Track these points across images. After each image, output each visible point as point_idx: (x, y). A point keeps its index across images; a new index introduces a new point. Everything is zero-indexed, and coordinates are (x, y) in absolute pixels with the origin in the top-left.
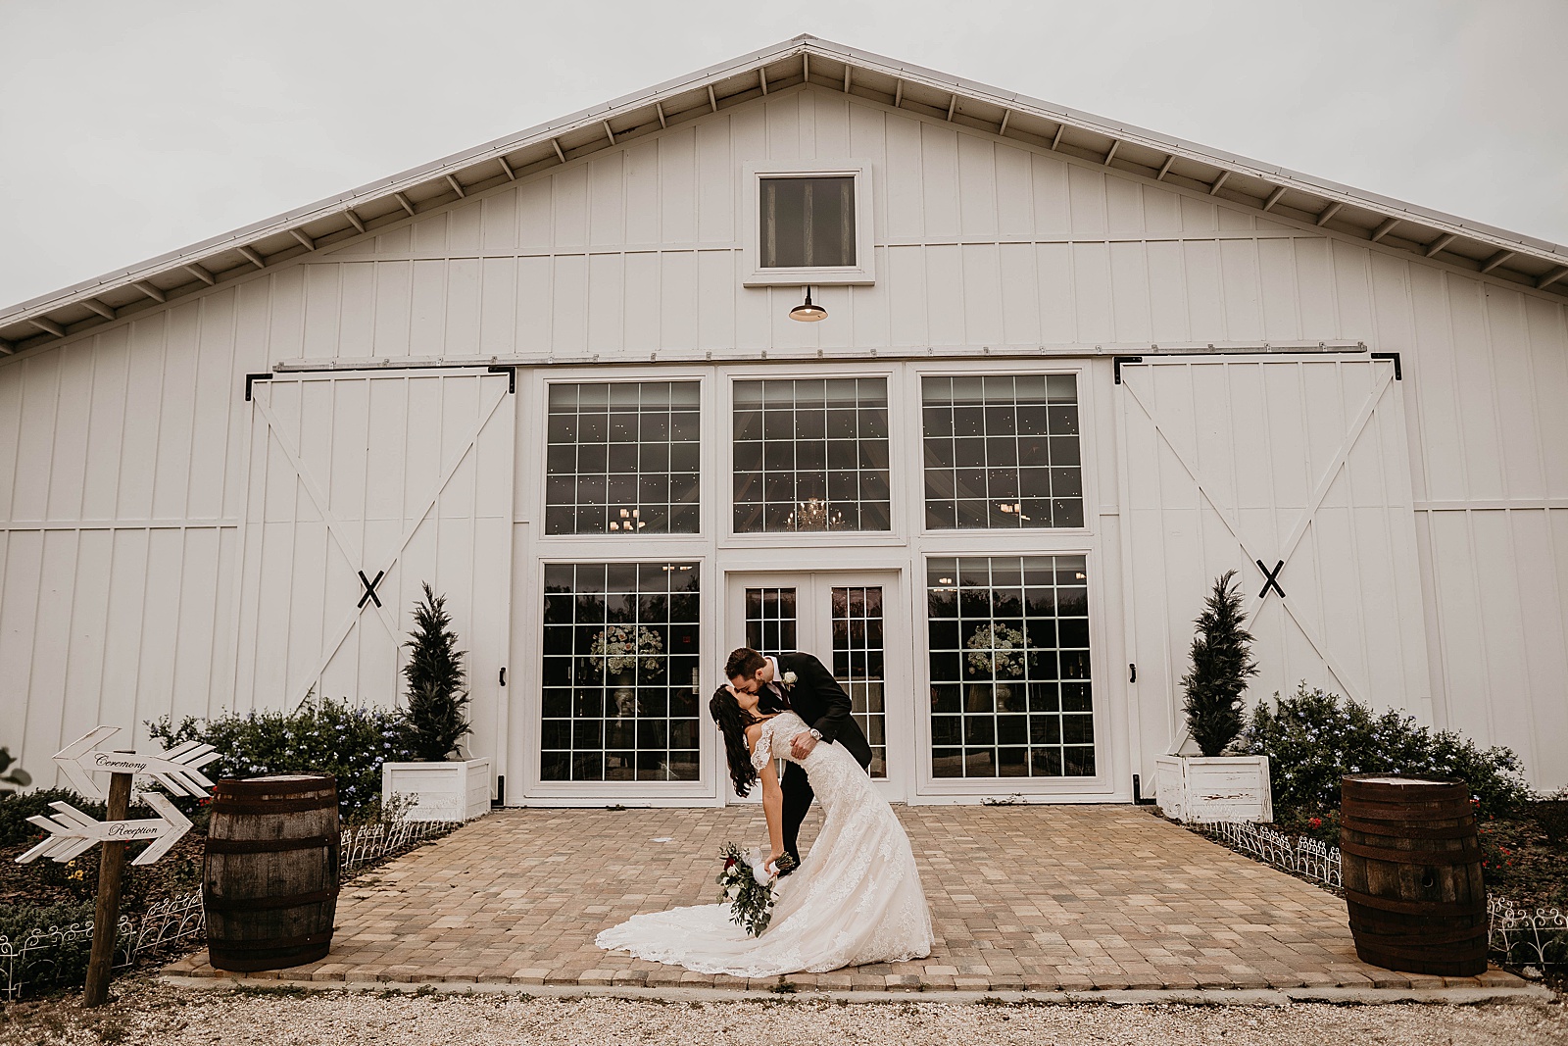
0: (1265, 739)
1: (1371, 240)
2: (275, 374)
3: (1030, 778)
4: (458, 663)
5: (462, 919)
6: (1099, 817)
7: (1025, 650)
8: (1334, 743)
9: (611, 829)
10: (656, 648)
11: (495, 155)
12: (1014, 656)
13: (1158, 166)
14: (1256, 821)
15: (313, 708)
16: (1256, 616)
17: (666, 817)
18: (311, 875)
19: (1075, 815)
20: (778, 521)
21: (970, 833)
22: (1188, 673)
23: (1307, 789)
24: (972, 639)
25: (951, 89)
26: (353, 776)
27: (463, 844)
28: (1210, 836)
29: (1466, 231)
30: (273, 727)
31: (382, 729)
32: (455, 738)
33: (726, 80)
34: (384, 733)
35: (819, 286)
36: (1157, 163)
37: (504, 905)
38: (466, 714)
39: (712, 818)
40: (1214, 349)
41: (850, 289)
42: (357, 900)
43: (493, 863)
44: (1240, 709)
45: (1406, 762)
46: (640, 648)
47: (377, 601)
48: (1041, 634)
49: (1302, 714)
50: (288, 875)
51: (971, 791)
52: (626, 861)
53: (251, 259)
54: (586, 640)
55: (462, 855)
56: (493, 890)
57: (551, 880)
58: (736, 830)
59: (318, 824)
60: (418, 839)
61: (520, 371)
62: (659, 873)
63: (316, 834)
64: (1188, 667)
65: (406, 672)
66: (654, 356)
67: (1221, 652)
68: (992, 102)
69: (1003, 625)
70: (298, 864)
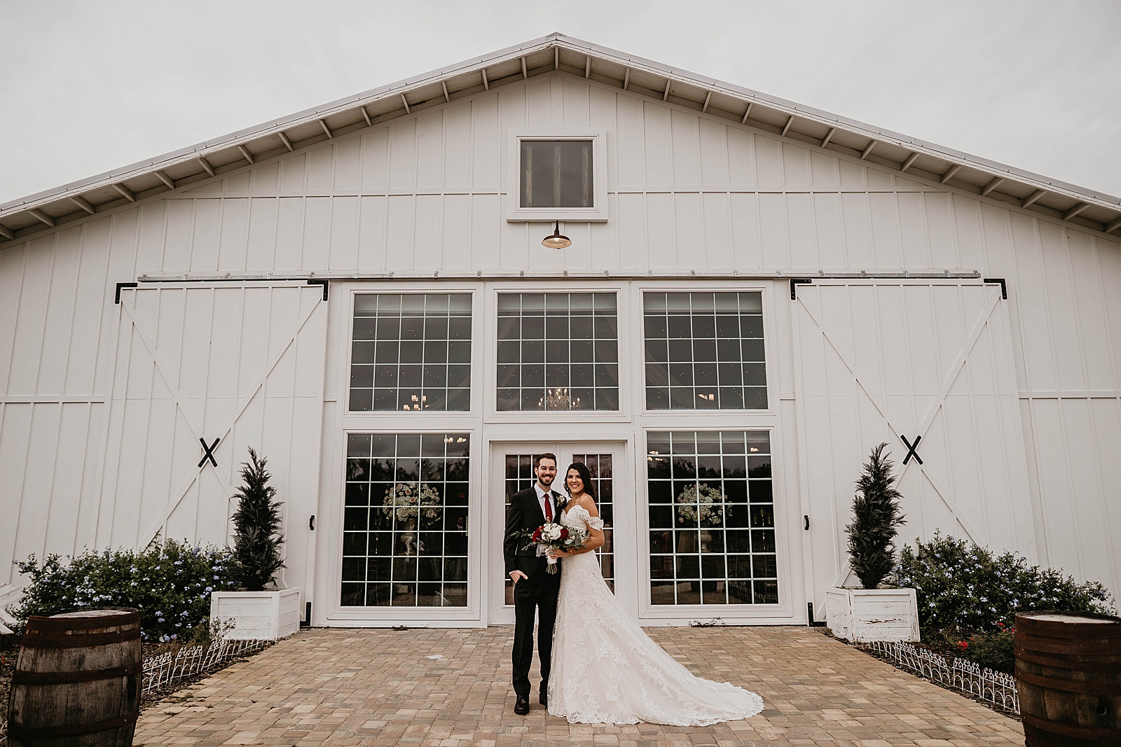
0: (911, 575)
1: (981, 194)
2: (139, 283)
3: (728, 605)
4: (276, 512)
5: (255, 735)
6: (784, 637)
7: (723, 504)
8: (966, 579)
9: (394, 647)
10: (435, 501)
11: (316, 118)
12: (715, 509)
13: (822, 137)
14: (907, 641)
15: (159, 546)
16: (902, 479)
17: (440, 636)
18: (109, 704)
19: (764, 636)
20: (531, 402)
21: (683, 651)
22: (851, 523)
23: (947, 615)
24: (681, 495)
25: (667, 75)
26: (187, 603)
27: (271, 661)
28: (874, 654)
29: (1054, 188)
30: (122, 563)
31: (213, 564)
32: (273, 571)
33: (495, 66)
34: (214, 568)
35: (566, 222)
36: (821, 134)
37: (294, 721)
38: (282, 552)
39: (477, 638)
40: (865, 274)
41: (589, 225)
42: (168, 716)
43: (293, 679)
44: (892, 551)
45: (1022, 594)
46: (422, 501)
47: (213, 462)
48: (735, 491)
49: (938, 555)
50: (86, 704)
51: (682, 615)
52: (403, 677)
53: (124, 194)
54: (380, 494)
55: (268, 671)
56: (288, 705)
57: (339, 695)
58: (495, 649)
59: (119, 656)
60: (234, 656)
61: (333, 284)
62: (429, 688)
63: (115, 665)
64: (851, 518)
65: (234, 518)
66: (436, 274)
67: (877, 506)
68: (697, 85)
69: (705, 485)
70: (96, 693)
